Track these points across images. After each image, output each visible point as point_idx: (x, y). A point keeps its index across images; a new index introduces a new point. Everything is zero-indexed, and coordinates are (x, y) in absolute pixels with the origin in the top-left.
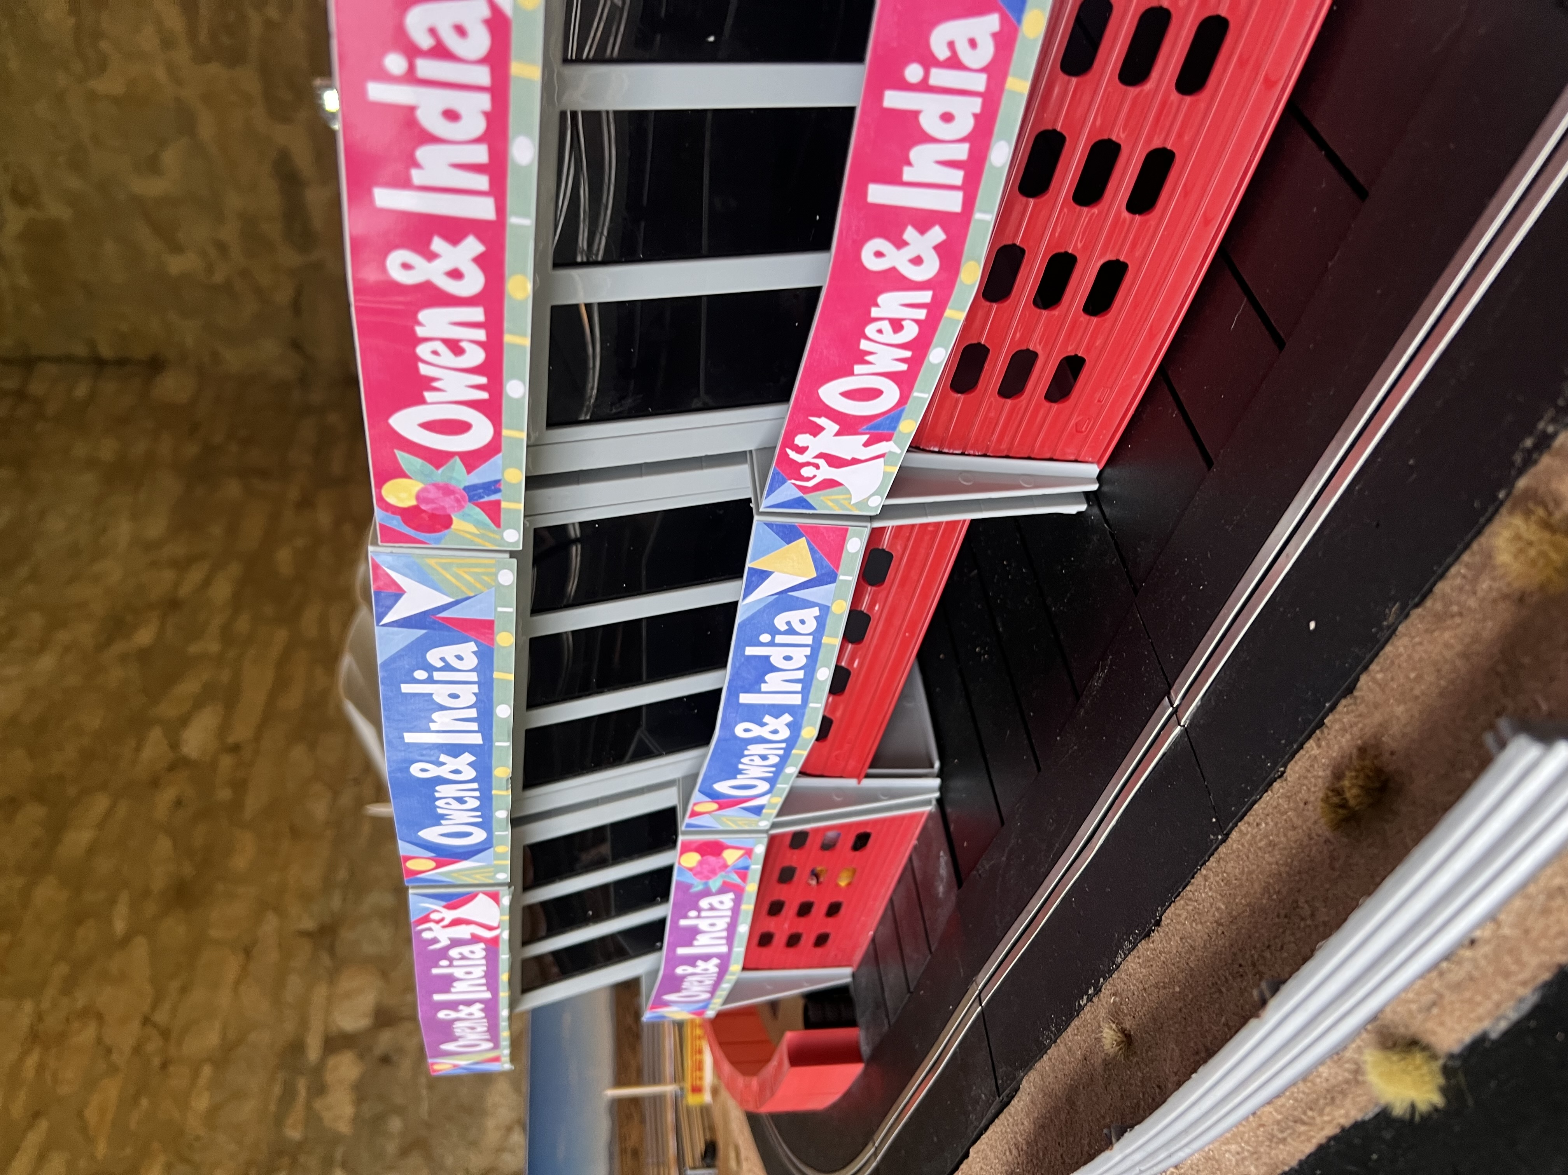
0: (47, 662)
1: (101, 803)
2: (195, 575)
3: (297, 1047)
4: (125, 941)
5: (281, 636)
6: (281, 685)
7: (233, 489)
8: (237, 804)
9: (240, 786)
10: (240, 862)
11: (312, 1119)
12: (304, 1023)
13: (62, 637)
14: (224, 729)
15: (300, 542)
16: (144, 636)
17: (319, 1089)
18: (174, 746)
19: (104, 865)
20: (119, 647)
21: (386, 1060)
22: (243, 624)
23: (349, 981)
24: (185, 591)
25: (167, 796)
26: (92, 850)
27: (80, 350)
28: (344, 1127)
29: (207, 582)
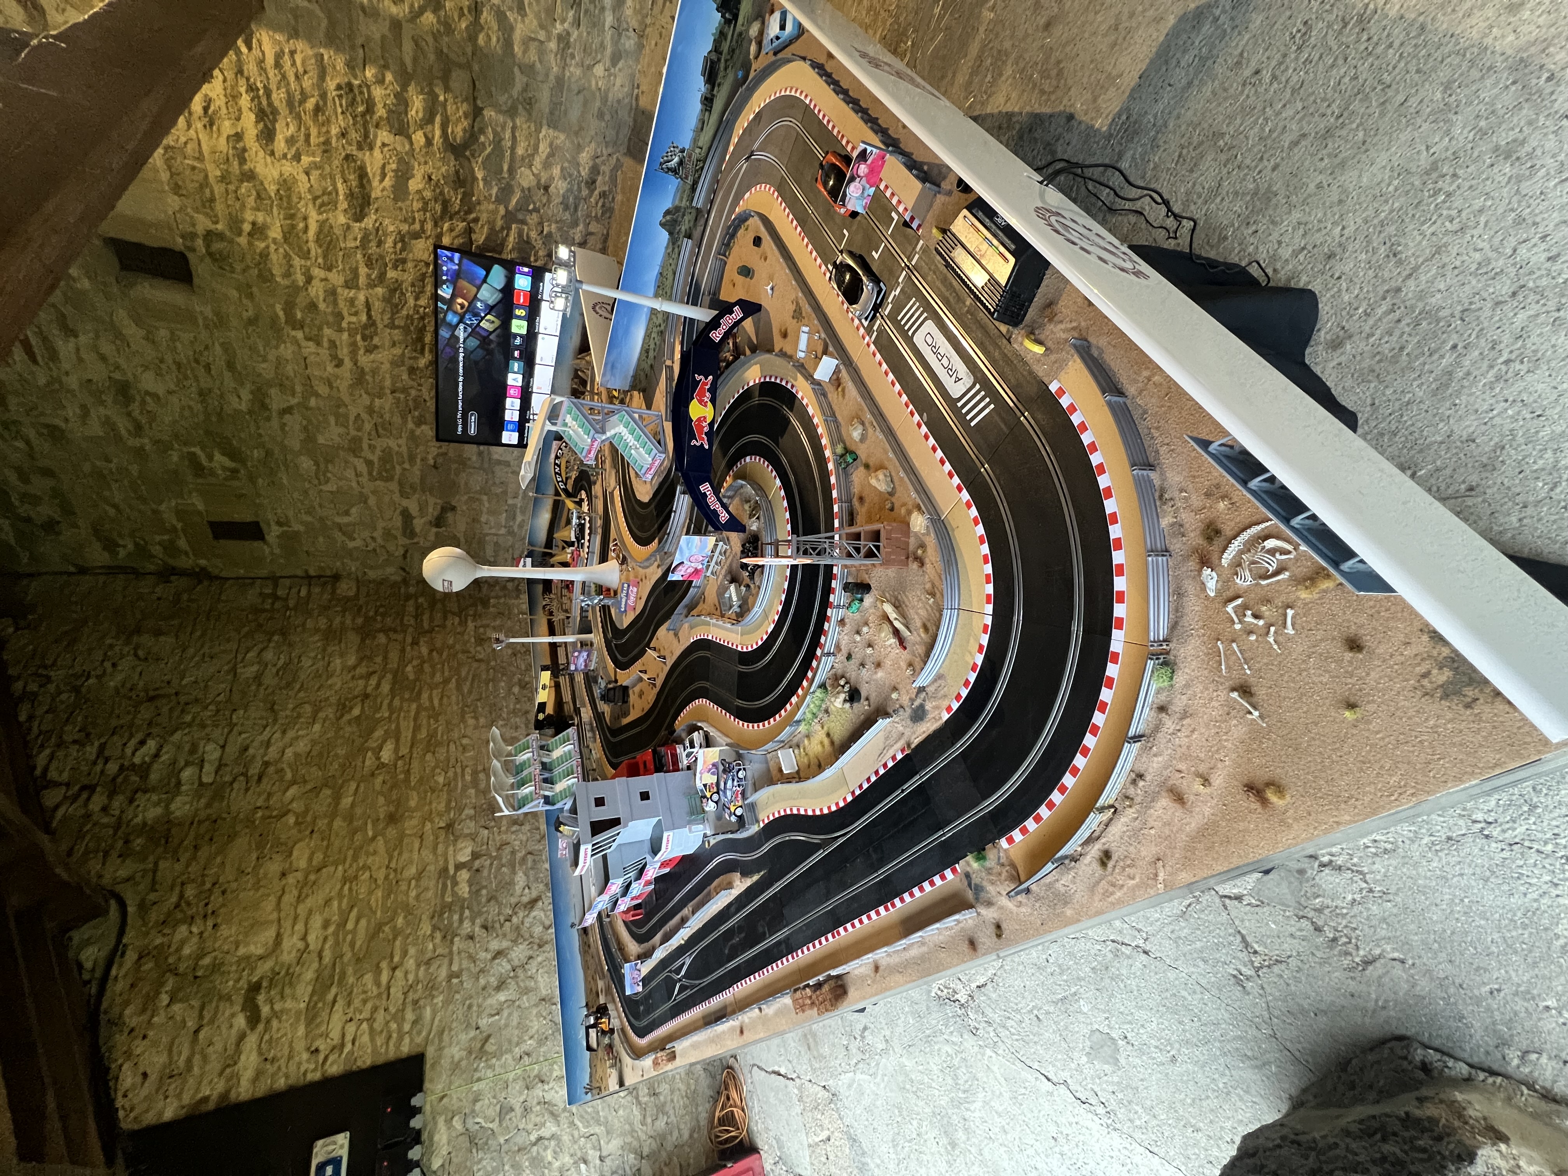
0: (317, 727)
1: (353, 786)
2: (373, 682)
3: (446, 869)
4: (374, 838)
5: (414, 706)
6: (417, 729)
7: (382, 639)
8: (407, 780)
9: (408, 772)
10: (413, 803)
11: (454, 894)
12: (446, 861)
13: (321, 715)
14: (396, 750)
15: (415, 663)
16: (356, 712)
17: (455, 883)
18: (378, 758)
19: (359, 811)
20: (347, 717)
21: (478, 870)
22: (397, 702)
23: (461, 844)
24: (369, 689)
25: (379, 780)
26: (353, 805)
27: (300, 573)
28: (466, 895)
29: (378, 685)
